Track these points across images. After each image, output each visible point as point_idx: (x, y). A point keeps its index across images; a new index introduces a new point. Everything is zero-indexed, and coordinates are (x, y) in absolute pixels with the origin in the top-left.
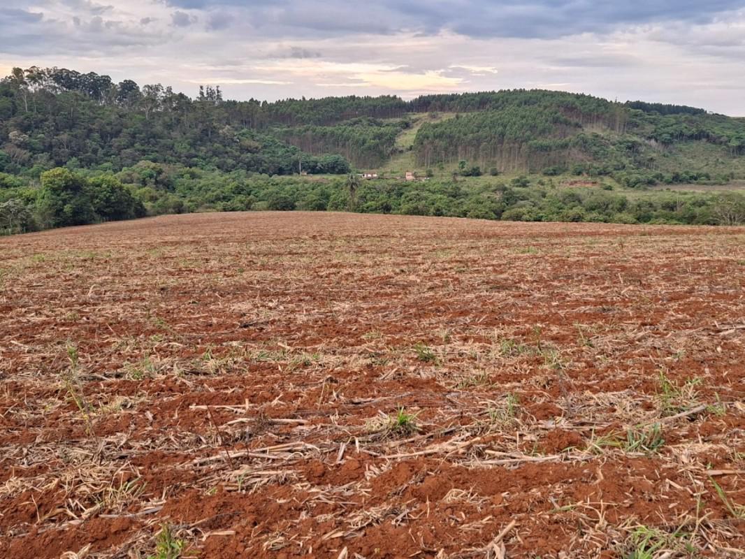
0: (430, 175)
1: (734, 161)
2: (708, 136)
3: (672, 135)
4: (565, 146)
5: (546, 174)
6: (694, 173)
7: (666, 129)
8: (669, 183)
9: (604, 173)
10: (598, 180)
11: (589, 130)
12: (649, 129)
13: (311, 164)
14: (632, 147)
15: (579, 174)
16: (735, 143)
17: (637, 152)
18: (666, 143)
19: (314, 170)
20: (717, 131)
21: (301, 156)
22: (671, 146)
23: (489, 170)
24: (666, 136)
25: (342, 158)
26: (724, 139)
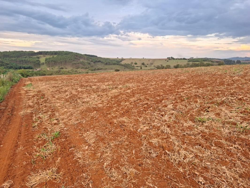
0: (52, 69)
1: (106, 66)
2: (101, 61)
3: (95, 61)
4: (79, 63)
5: (76, 68)
6: (101, 68)
7: (94, 60)
8: (97, 70)
9: (86, 68)
10: (86, 69)
11: (81, 60)
12: (91, 60)
13: (24, 67)
14: (89, 63)
15: (82, 68)
16: (105, 63)
17: (90, 65)
18: (94, 63)
19: (25, 68)
20: (102, 61)
21: (21, 65)
22: (95, 63)
23: (65, 68)
24: (94, 61)
25: (31, 66)
26: (103, 62)
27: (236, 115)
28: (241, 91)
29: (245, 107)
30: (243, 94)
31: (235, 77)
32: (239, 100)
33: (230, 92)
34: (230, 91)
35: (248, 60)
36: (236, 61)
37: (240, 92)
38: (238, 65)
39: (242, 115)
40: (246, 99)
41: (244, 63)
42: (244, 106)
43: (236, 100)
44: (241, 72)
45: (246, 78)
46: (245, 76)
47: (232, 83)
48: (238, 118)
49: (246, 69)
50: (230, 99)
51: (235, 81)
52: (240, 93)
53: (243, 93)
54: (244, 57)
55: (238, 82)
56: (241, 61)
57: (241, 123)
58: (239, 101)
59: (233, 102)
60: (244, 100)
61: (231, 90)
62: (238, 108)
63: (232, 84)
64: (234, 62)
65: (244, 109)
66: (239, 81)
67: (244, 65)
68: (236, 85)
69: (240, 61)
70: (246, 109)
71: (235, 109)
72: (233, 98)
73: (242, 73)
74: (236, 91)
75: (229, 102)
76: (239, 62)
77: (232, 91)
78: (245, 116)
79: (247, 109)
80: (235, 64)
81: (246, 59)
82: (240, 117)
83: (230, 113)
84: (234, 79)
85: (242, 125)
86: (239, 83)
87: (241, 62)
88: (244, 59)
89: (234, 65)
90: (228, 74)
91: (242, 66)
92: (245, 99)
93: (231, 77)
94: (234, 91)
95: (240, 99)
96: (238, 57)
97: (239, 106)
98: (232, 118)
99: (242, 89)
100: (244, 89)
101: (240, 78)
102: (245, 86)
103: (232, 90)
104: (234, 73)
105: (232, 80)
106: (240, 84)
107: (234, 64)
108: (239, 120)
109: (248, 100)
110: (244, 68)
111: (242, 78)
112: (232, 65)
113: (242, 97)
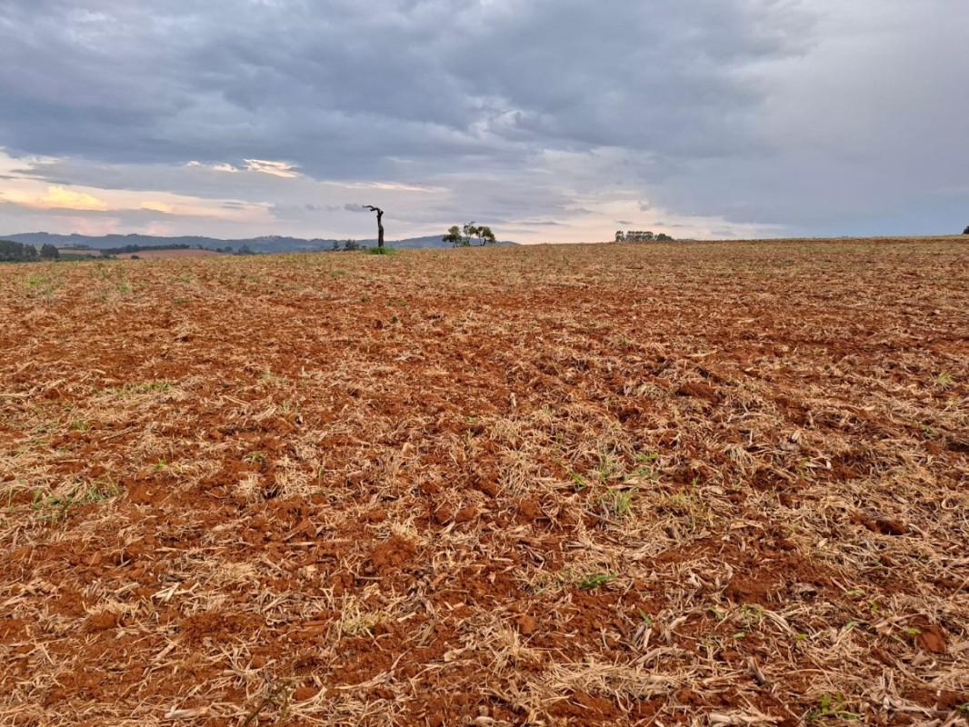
27: (34, 460)
28: (55, 363)
29: (70, 421)
30: (65, 373)
31: (32, 308)
32: (47, 397)
33: (12, 371)
34: (11, 367)
35: (83, 248)
36: (39, 248)
37: (53, 366)
38: (48, 263)
39: (58, 454)
40: (74, 390)
41: (71, 258)
42: (66, 416)
43: (34, 401)
44: (58, 290)
45: (77, 311)
46: (71, 305)
47: (19, 336)
48: (39, 470)
49: (76, 279)
50: (9, 402)
51: (33, 326)
52: (53, 371)
53: (64, 369)
54: (69, 234)
55: (47, 329)
56: (57, 247)
57: (54, 486)
58: (49, 401)
59: (23, 411)
60: (67, 395)
61: (17, 364)
62: (44, 432)
63: (21, 340)
64: (33, 251)
65: (64, 431)
66: (47, 325)
67: (69, 264)
68: (36, 341)
69: (56, 250)
70: (71, 428)
71: (30, 437)
72: (22, 394)
73: (59, 294)
74: (36, 364)
75: (7, 411)
76: (51, 253)
77: (21, 367)
78: (70, 454)
79: (76, 428)
80: (39, 261)
81: (77, 242)
82: (50, 462)
83: (10, 458)
84: (28, 316)
85: (57, 495)
86: (50, 332)
87: (61, 252)
88: (71, 243)
89: (30, 265)
90: (7, 300)
91: (61, 267)
92: (71, 390)
93: (18, 310)
94: (28, 368)
95: (52, 395)
96: (43, 235)
97: (48, 421)
98: (17, 475)
99: (62, 354)
100: (67, 353)
101: (53, 314)
102: (72, 341)
103: (22, 363)
104: (28, 296)
105: (23, 322)
106: (53, 335)
107: (30, 261)
108: (45, 476)
109: (84, 393)
110: (71, 273)
111: (61, 311)
112: (23, 264)
113: (61, 386)
